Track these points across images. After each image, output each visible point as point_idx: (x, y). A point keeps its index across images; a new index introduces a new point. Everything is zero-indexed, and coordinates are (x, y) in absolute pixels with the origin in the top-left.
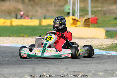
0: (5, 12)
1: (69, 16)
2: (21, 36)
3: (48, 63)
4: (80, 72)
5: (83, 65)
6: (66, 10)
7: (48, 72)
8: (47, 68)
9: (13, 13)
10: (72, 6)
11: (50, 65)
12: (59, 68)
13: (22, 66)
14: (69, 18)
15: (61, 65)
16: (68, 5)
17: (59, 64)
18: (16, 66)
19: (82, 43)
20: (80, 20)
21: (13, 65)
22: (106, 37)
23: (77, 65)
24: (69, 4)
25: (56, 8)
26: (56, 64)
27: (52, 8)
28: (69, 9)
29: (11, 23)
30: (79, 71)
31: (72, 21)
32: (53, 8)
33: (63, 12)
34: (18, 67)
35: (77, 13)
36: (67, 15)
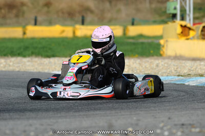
0: (63, 13)
1: (175, 20)
3: (137, 108)
4: (192, 126)
5: (199, 112)
6: (169, 10)
7: (137, 125)
8: (135, 118)
9: (77, 15)
10: (181, 2)
11: (141, 111)
12: (156, 118)
13: (92, 112)
14: (174, 24)
15: (160, 111)
16: (173, 1)
17: (156, 110)
18: (81, 113)
19: (197, 69)
20: (194, 27)
21: (76, 111)
23: (188, 112)
25: (153, 6)
26: (151, 110)
28: (175, 8)
29: (74, 33)
30: (191, 123)
31: (179, 30)
32: (147, 5)
33: (165, 12)
34: (84, 115)
35: (189, 15)
36: (171, 20)
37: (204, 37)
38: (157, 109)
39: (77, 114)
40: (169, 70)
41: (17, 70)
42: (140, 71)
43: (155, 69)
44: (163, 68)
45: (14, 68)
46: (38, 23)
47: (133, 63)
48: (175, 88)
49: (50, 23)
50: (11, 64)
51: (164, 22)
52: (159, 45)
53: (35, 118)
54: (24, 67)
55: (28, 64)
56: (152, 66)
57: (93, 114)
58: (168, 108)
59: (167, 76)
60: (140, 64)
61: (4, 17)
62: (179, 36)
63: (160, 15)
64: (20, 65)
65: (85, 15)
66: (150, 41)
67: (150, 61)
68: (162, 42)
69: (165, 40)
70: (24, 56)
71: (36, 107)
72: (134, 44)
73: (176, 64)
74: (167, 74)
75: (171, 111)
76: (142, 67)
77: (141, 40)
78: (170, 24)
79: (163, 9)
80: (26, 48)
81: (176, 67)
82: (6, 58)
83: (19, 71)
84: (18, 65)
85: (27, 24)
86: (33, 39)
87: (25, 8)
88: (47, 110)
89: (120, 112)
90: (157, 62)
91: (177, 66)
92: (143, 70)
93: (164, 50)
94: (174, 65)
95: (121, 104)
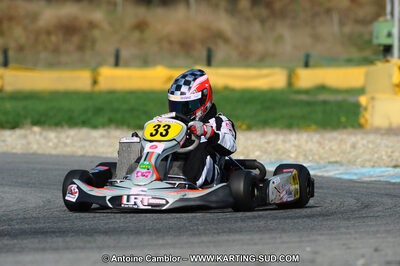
0: (170, 42)
1: (389, 58)
3: (312, 229)
6: (377, 38)
8: (308, 249)
9: (198, 46)
11: (321, 235)
12: (349, 248)
13: (225, 237)
14: (387, 65)
15: (357, 236)
16: (386, 21)
17: (350, 233)
18: (205, 239)
21: (194, 235)
24: (389, 17)
25: (347, 29)
26: (341, 233)
27: (331, 29)
28: (390, 35)
31: (397, 77)
32: (336, 28)
33: (370, 42)
34: (210, 242)
36: (381, 57)
38: (352, 231)
39: (195, 240)
40: (376, 156)
41: (80, 152)
42: (320, 158)
43: (349, 153)
44: (364, 152)
45: (74, 149)
46: (121, 62)
47: (307, 142)
48: (388, 192)
49: (146, 62)
50: (69, 141)
51: (368, 62)
52: (357, 106)
53: (114, 247)
54: (93, 148)
55: (101, 141)
56: (344, 147)
57: (228, 241)
58: (372, 229)
59: (373, 167)
60: (319, 143)
61: (56, 50)
62: (397, 89)
63: (361, 48)
64: (86, 144)
65: (213, 47)
66: (340, 97)
67: (340, 137)
68: (363, 100)
69: (370, 96)
70: (95, 127)
71: (117, 226)
72: (309, 104)
73: (391, 144)
74: (372, 164)
75: (379, 235)
76: (324, 148)
77: (322, 97)
78: (380, 66)
79: (366, 37)
80: (98, 111)
81: (390, 150)
82: (59, 129)
83: (83, 156)
84: (81, 144)
85: (100, 64)
86: (111, 92)
87: (96, 33)
88: (138, 232)
89: (280, 237)
90: (353, 139)
91: (392, 147)
92: (325, 156)
93: (367, 115)
94: (387, 146)
95: (282, 221)
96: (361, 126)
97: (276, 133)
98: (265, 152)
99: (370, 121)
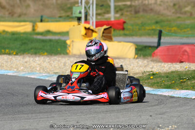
1: (80, 23)
2: (5, 54)
6: (75, 14)
10: (85, 7)
14: (79, 26)
16: (78, 6)
20: (96, 29)
22: (136, 56)
24: (80, 4)
28: (80, 13)
31: (83, 32)
35: (92, 19)
37: (105, 38)
42: (50, 71)
43: (63, 68)
62: (83, 37)
67: (58, 59)
68: (68, 42)
69: (71, 40)
76: (51, 66)
90: (64, 60)
92: (52, 69)
93: (70, 49)
96: (67, 54)
97: (29, 57)
98: (26, 67)
99: (71, 51)
